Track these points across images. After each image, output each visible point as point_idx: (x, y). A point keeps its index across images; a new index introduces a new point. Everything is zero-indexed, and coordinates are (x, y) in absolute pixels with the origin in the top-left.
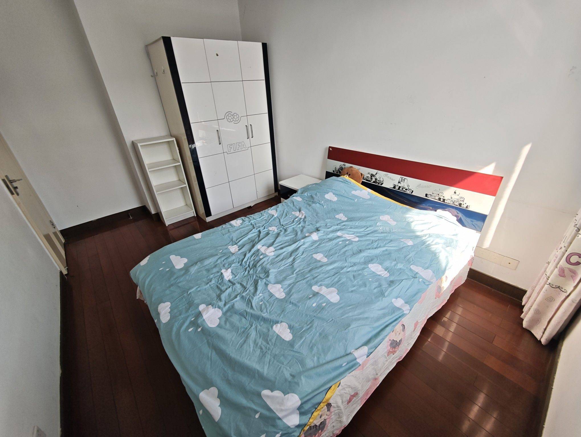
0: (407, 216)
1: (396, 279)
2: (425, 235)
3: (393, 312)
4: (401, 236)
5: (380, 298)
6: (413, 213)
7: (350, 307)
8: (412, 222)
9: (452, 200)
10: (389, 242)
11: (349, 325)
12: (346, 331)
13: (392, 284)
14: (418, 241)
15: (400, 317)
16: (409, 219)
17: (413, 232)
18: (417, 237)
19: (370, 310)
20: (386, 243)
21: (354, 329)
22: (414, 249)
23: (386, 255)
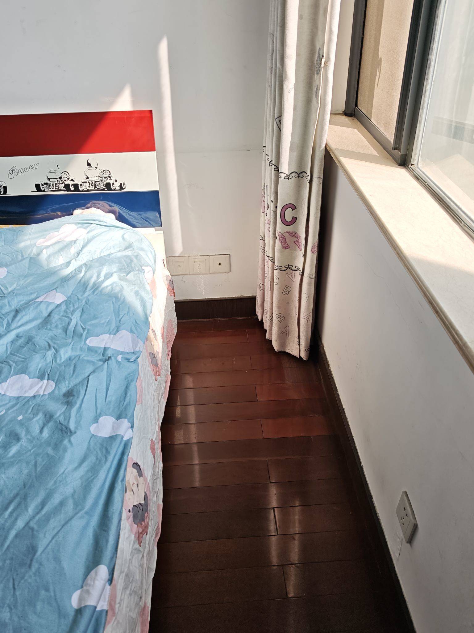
0: (22, 245)
1: (72, 384)
2: (79, 269)
3: (104, 452)
4: (32, 293)
5: (66, 442)
6: (30, 234)
7: (10, 510)
8: (39, 254)
9: (90, 182)
10: (15, 317)
11: (33, 550)
12: (33, 569)
13: (71, 398)
14: (70, 288)
15: (123, 454)
16: (29, 251)
17: (52, 273)
18: (65, 280)
19: (60, 482)
20: (8, 322)
21: (50, 547)
22: (74, 306)
23: (22, 347)
